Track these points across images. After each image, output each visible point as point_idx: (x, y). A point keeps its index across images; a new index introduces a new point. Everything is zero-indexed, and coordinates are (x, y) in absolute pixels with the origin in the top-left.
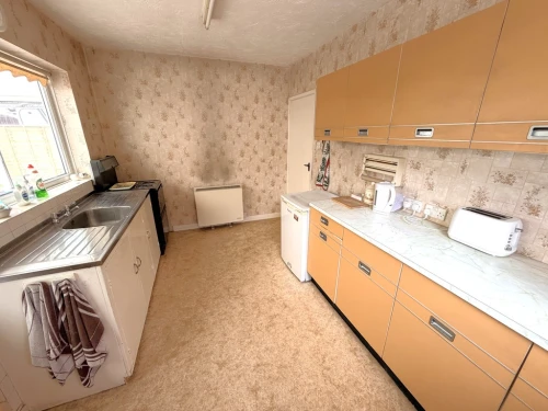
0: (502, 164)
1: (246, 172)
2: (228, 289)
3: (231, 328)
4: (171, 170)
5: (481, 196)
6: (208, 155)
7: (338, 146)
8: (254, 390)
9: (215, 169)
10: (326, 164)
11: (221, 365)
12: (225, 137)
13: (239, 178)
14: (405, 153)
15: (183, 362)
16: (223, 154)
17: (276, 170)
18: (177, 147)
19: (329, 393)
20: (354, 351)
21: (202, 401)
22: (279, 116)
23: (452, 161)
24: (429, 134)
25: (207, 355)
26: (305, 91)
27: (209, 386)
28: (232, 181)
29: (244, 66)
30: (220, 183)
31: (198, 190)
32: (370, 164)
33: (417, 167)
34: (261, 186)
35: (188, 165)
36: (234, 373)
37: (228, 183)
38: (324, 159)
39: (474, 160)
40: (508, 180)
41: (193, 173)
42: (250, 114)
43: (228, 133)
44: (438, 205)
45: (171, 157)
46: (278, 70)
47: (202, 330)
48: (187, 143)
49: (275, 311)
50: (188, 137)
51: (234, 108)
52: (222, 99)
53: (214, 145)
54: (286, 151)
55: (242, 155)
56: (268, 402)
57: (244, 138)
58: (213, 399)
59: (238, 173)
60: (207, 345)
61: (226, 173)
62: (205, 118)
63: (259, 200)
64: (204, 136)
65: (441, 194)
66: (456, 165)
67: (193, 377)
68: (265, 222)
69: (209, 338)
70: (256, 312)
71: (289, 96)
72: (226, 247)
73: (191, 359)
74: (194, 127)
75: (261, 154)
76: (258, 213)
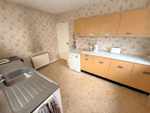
0: (116, 39)
1: (47, 48)
2: (64, 82)
3: (75, 91)
4: (18, 51)
5: (113, 45)
6: (33, 43)
7: (78, 37)
8: (93, 99)
9: (37, 48)
10: (75, 43)
11: (82, 99)
12: (38, 36)
13: (45, 50)
14: (98, 38)
15: (72, 106)
16: (39, 42)
17: (55, 46)
18: (19, 41)
19: (103, 89)
20: (100, 80)
21: (86, 109)
22: (54, 29)
23: (108, 39)
24: (108, 34)
25: (76, 100)
26: (63, 22)
27: (84, 105)
28: (44, 51)
29: (42, 12)
30: (39, 53)
31: (33, 57)
32: (90, 41)
33: (101, 41)
34: (52, 51)
35: (26, 48)
36: (86, 99)
37: (42, 52)
38: (74, 41)
39: (112, 39)
40: (117, 42)
41: (28, 51)
42: (46, 28)
43: (40, 35)
44: (106, 47)
45: (17, 45)
46: (52, 15)
47: (68, 96)
48: (23, 39)
49: (80, 81)
50: (24, 37)
51: (40, 26)
52: (35, 23)
53: (35, 40)
54: (57, 40)
55: (45, 42)
56: (97, 99)
57: (45, 36)
58: (88, 107)
59: (45, 48)
60: (74, 98)
61: (41, 49)
62: (30, 29)
63: (52, 56)
64: (31, 36)
65: (106, 46)
66: (109, 40)
67: (78, 107)
68: (55, 62)
69: (72, 96)
70: (77, 84)
71: (56, 24)
72: (51, 72)
73: (73, 104)
74: (26, 33)
75: (51, 41)
76: (53, 60)
